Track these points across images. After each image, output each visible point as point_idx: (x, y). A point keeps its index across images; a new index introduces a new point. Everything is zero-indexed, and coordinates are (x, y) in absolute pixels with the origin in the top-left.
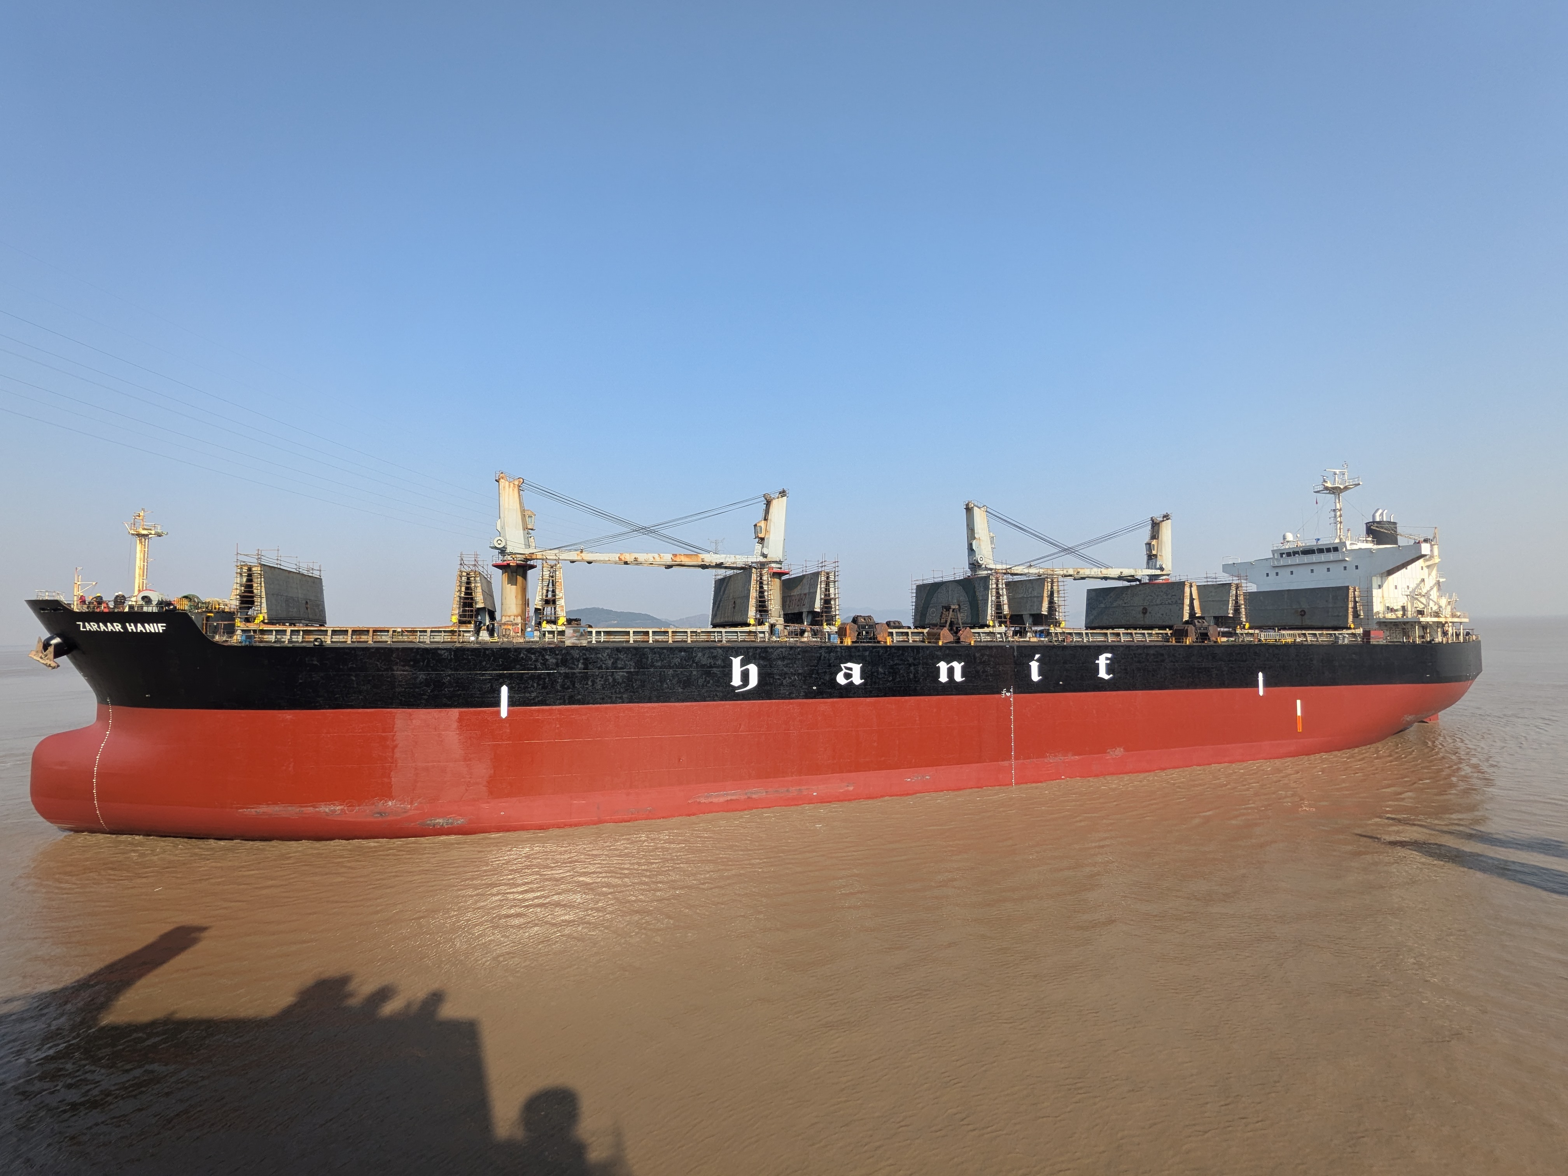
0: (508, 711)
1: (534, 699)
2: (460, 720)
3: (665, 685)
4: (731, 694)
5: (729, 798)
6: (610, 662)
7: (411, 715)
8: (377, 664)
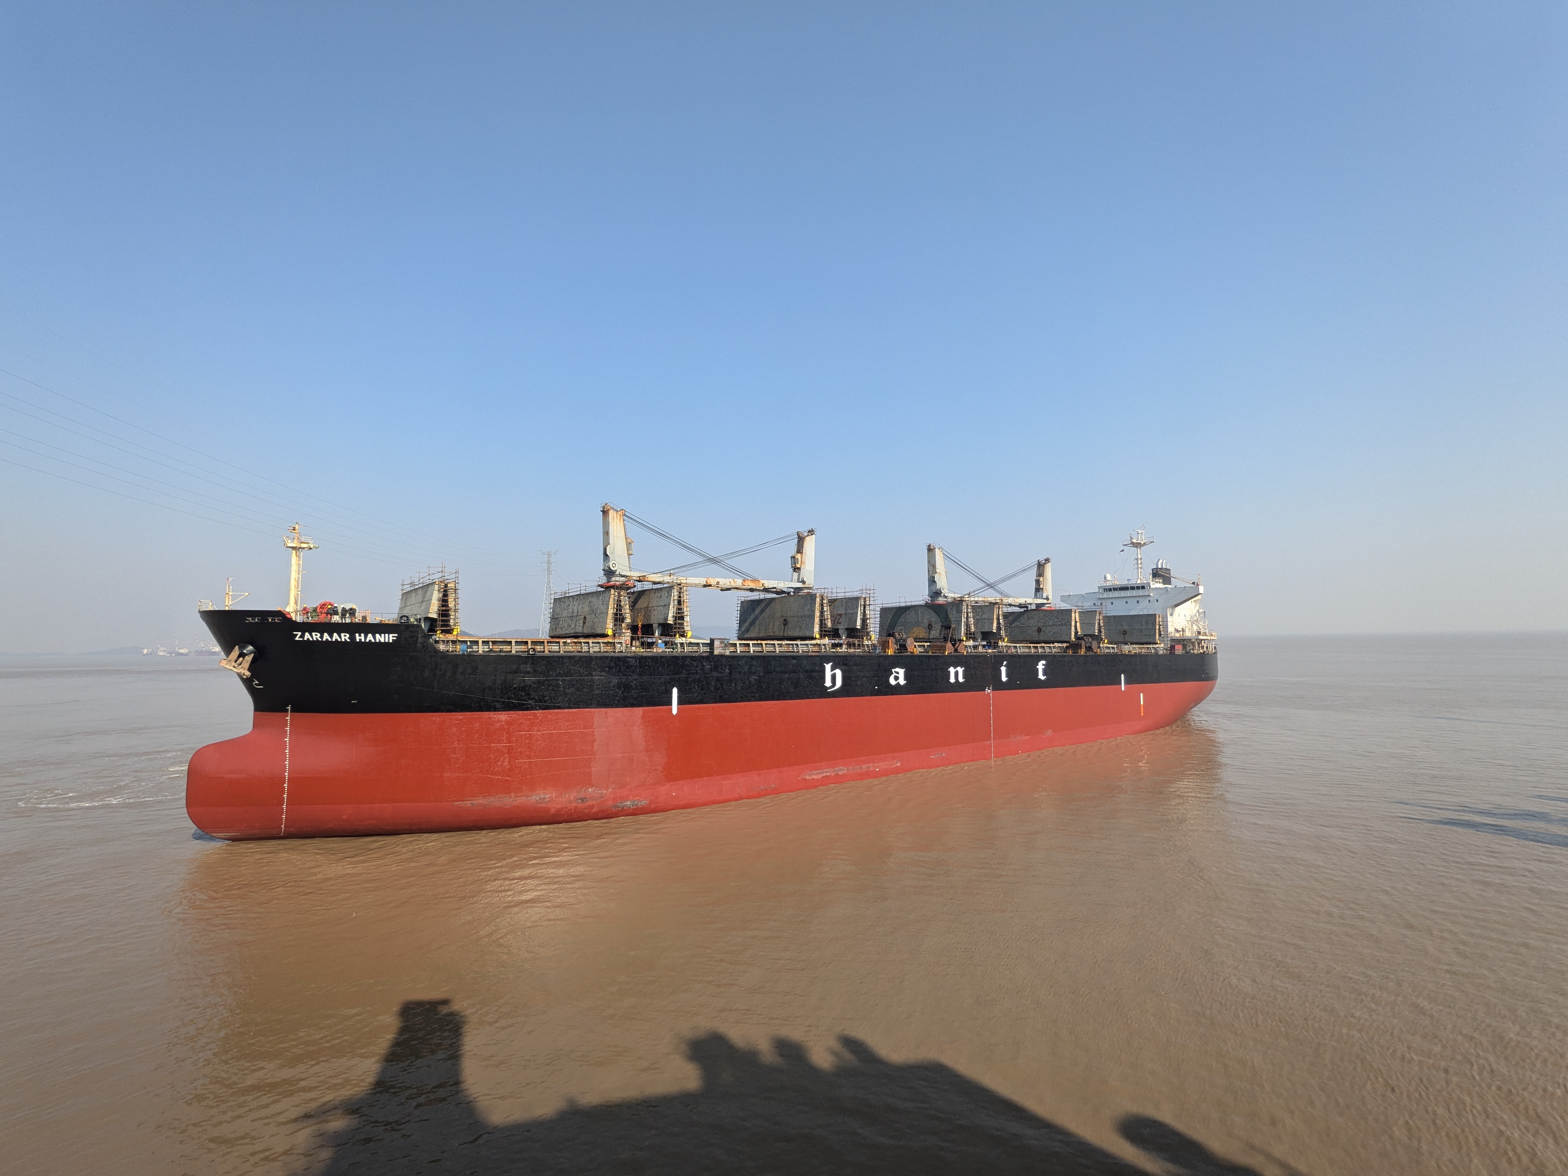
0: (678, 709)
1: (695, 699)
2: (643, 717)
3: (783, 687)
4: (824, 693)
5: (824, 775)
6: (746, 668)
7: (606, 713)
8: (580, 671)
